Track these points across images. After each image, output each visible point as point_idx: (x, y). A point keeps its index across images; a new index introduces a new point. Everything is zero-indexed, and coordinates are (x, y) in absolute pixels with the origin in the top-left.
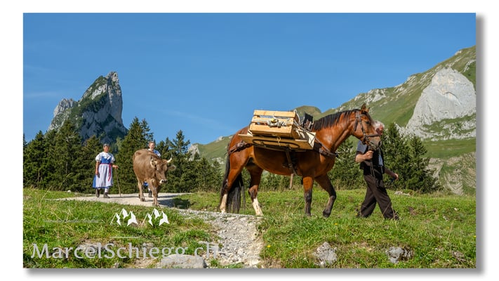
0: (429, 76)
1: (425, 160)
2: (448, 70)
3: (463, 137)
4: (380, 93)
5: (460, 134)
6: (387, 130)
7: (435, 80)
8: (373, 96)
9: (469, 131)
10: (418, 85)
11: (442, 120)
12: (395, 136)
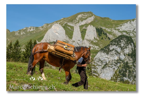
0: (51, 25)
2: (58, 24)
4: (33, 28)
6: (33, 42)
7: (53, 27)
8: (30, 29)
10: (46, 28)
11: (53, 42)
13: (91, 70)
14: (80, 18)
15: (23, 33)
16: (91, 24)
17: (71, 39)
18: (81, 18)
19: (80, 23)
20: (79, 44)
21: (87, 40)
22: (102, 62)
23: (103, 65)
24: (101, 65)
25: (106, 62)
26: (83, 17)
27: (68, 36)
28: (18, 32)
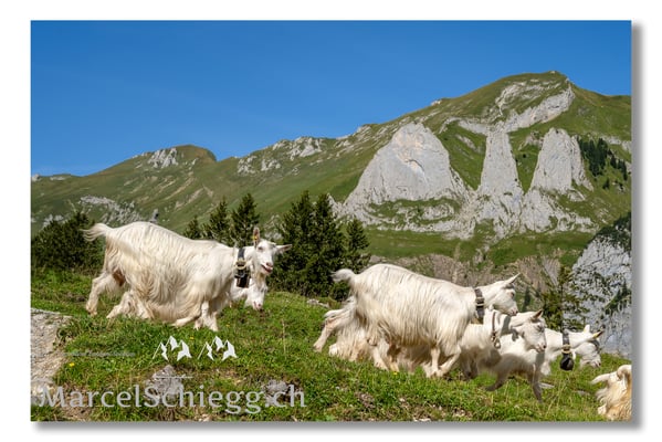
0: (389, 131)
1: (364, 258)
2: (418, 126)
3: (423, 229)
4: (313, 144)
5: (419, 226)
6: (315, 203)
7: (398, 138)
8: (302, 148)
9: (431, 222)
10: (371, 142)
11: (398, 201)
12: (325, 215)
13: (559, 316)
14: (510, 98)
15: (270, 165)
16: (560, 122)
17: (475, 188)
18: (517, 98)
19: (512, 119)
20: (506, 210)
21: (542, 192)
22: (605, 283)
23: (612, 298)
24: (601, 295)
25: (625, 285)
26: (525, 93)
27: (460, 174)
28: (249, 160)
